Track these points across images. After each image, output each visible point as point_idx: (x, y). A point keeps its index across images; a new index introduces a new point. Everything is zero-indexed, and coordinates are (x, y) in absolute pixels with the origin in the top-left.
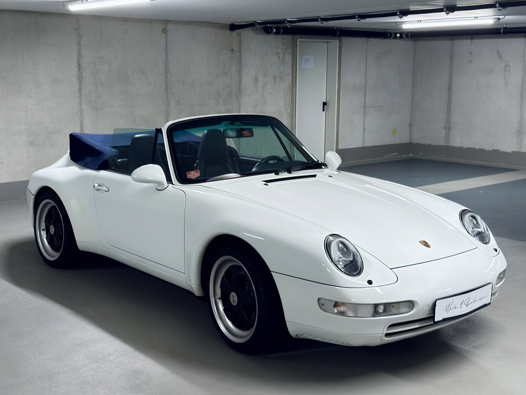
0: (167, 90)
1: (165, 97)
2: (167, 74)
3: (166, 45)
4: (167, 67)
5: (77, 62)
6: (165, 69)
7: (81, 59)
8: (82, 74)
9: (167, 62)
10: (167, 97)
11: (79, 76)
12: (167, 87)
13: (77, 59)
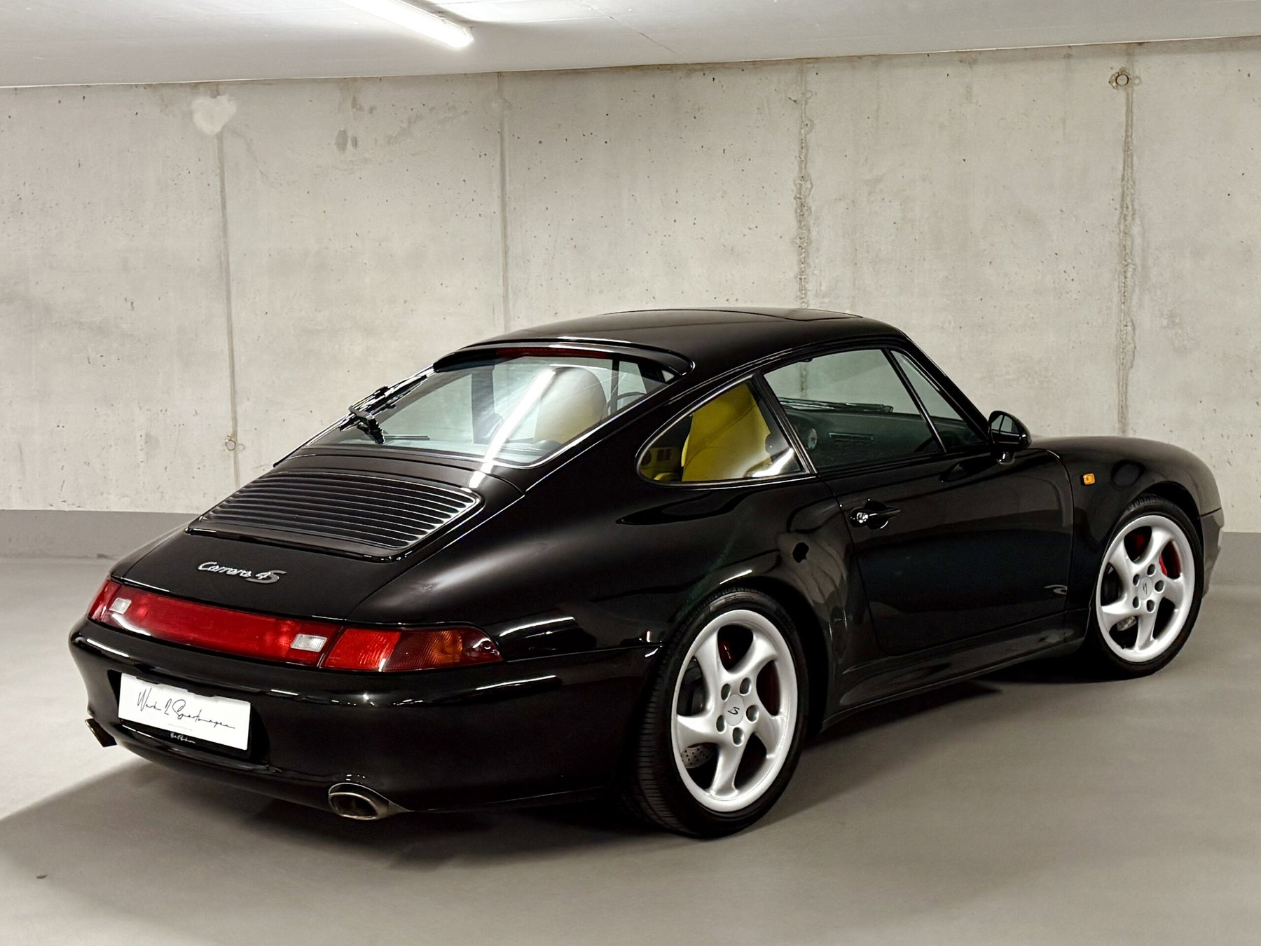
0: (1126, 277)
1: (1116, 299)
2: (1127, 223)
3: (1129, 125)
4: (1128, 199)
5: (795, 198)
6: (1118, 206)
7: (806, 189)
8: (809, 230)
9: (1127, 182)
10: (1125, 297)
11: (800, 238)
12: (1126, 266)
13: (794, 188)
